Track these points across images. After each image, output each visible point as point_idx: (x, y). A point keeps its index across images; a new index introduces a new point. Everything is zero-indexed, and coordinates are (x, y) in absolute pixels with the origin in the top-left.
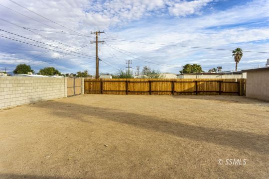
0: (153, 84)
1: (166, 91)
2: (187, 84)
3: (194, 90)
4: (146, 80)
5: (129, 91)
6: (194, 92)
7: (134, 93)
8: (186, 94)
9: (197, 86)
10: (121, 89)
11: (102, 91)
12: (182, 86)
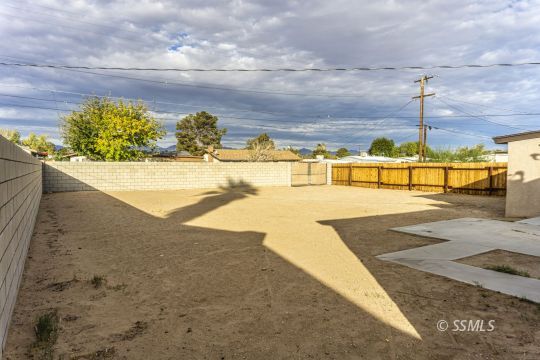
0: (415, 173)
1: (436, 186)
2: (472, 172)
3: (486, 185)
4: (405, 166)
5: (382, 183)
6: (486, 189)
7: (388, 185)
8: (471, 192)
9: (491, 178)
10: (373, 180)
11: (350, 182)
12: (463, 177)
